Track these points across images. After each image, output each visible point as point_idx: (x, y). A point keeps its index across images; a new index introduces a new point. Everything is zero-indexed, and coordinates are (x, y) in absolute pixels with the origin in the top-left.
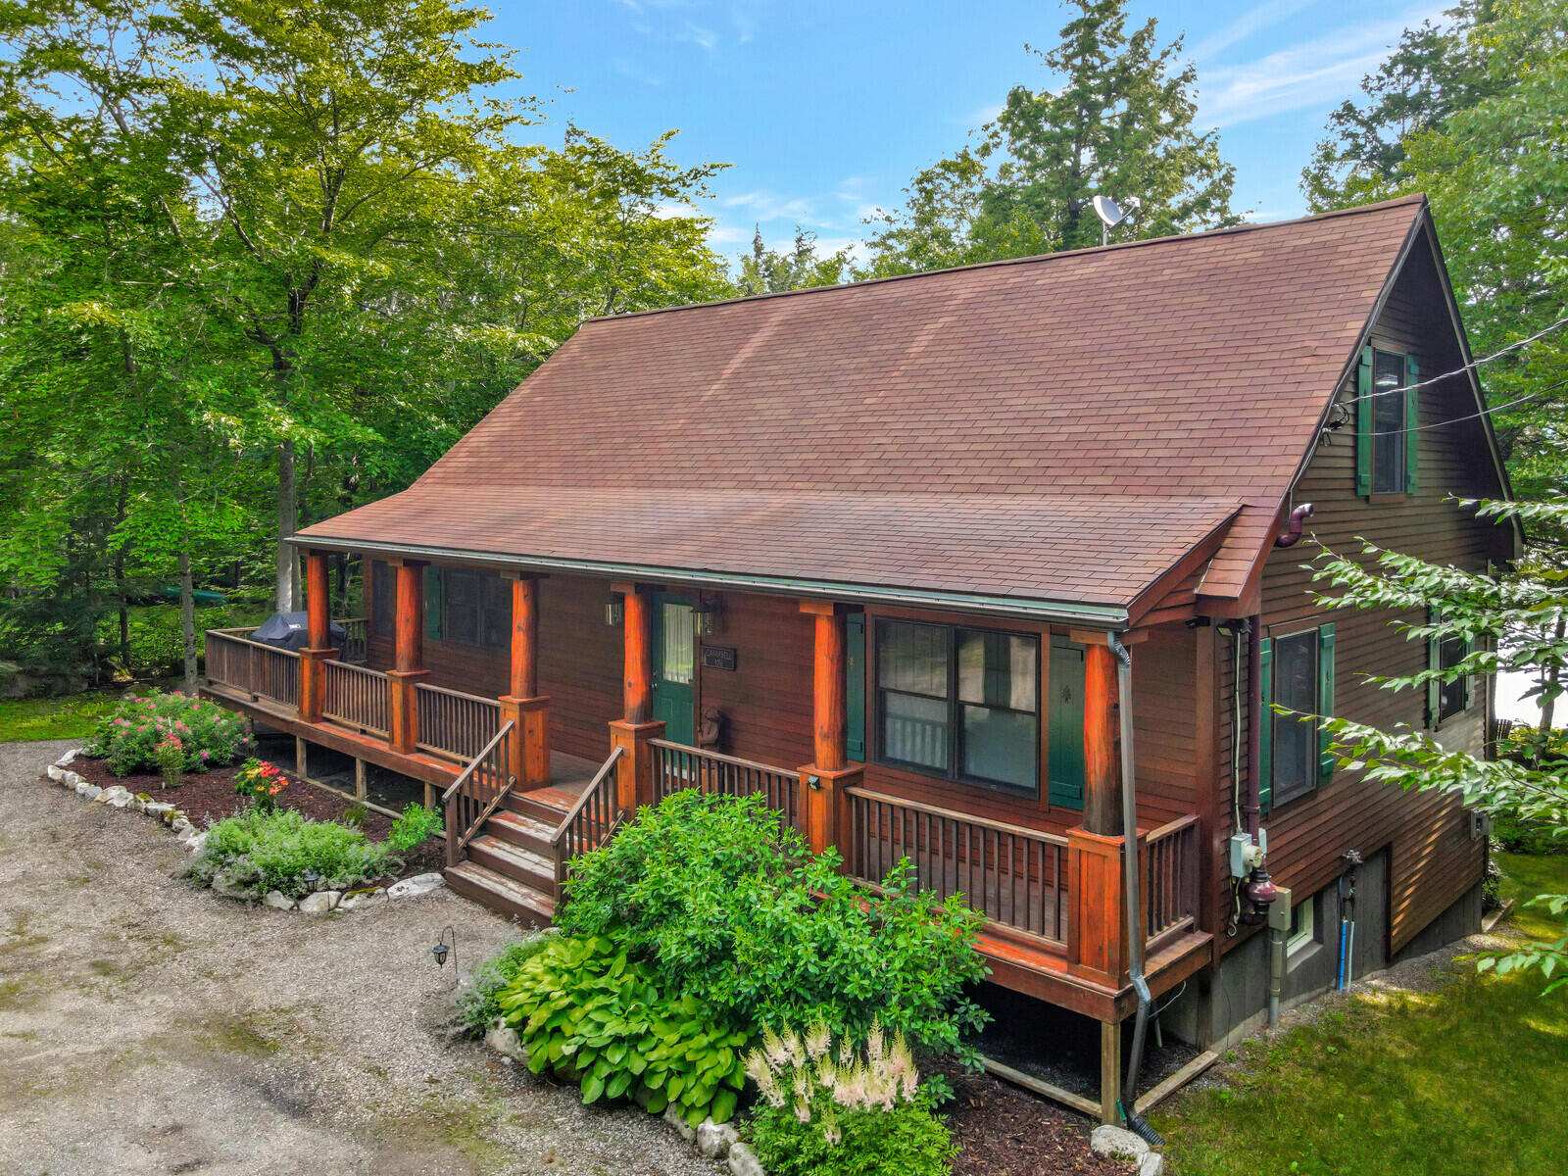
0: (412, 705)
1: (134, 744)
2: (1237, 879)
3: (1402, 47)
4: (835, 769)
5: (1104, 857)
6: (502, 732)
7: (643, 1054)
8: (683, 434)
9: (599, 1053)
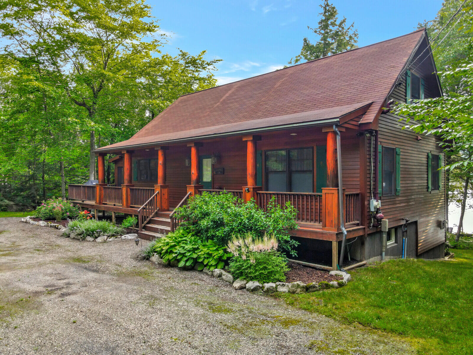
0: (129, 194)
1: (47, 211)
2: (372, 212)
3: (418, 28)
4: (253, 186)
5: (333, 193)
6: (155, 194)
7: (197, 253)
8: (208, 115)
9: (183, 255)
